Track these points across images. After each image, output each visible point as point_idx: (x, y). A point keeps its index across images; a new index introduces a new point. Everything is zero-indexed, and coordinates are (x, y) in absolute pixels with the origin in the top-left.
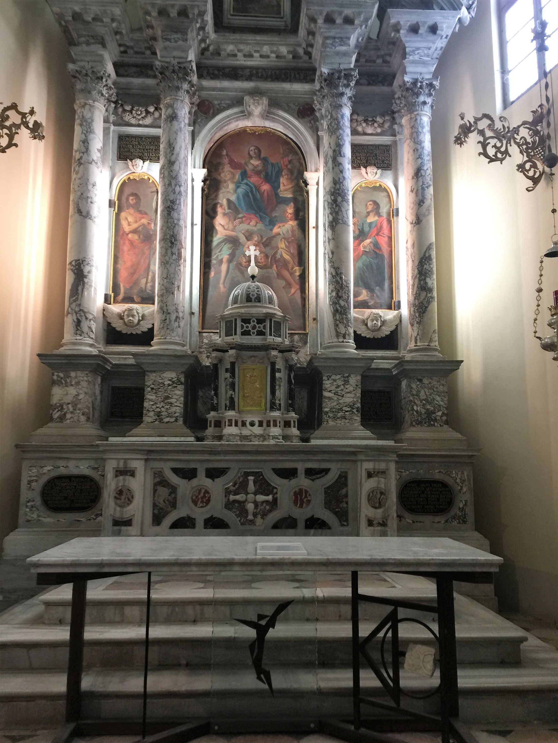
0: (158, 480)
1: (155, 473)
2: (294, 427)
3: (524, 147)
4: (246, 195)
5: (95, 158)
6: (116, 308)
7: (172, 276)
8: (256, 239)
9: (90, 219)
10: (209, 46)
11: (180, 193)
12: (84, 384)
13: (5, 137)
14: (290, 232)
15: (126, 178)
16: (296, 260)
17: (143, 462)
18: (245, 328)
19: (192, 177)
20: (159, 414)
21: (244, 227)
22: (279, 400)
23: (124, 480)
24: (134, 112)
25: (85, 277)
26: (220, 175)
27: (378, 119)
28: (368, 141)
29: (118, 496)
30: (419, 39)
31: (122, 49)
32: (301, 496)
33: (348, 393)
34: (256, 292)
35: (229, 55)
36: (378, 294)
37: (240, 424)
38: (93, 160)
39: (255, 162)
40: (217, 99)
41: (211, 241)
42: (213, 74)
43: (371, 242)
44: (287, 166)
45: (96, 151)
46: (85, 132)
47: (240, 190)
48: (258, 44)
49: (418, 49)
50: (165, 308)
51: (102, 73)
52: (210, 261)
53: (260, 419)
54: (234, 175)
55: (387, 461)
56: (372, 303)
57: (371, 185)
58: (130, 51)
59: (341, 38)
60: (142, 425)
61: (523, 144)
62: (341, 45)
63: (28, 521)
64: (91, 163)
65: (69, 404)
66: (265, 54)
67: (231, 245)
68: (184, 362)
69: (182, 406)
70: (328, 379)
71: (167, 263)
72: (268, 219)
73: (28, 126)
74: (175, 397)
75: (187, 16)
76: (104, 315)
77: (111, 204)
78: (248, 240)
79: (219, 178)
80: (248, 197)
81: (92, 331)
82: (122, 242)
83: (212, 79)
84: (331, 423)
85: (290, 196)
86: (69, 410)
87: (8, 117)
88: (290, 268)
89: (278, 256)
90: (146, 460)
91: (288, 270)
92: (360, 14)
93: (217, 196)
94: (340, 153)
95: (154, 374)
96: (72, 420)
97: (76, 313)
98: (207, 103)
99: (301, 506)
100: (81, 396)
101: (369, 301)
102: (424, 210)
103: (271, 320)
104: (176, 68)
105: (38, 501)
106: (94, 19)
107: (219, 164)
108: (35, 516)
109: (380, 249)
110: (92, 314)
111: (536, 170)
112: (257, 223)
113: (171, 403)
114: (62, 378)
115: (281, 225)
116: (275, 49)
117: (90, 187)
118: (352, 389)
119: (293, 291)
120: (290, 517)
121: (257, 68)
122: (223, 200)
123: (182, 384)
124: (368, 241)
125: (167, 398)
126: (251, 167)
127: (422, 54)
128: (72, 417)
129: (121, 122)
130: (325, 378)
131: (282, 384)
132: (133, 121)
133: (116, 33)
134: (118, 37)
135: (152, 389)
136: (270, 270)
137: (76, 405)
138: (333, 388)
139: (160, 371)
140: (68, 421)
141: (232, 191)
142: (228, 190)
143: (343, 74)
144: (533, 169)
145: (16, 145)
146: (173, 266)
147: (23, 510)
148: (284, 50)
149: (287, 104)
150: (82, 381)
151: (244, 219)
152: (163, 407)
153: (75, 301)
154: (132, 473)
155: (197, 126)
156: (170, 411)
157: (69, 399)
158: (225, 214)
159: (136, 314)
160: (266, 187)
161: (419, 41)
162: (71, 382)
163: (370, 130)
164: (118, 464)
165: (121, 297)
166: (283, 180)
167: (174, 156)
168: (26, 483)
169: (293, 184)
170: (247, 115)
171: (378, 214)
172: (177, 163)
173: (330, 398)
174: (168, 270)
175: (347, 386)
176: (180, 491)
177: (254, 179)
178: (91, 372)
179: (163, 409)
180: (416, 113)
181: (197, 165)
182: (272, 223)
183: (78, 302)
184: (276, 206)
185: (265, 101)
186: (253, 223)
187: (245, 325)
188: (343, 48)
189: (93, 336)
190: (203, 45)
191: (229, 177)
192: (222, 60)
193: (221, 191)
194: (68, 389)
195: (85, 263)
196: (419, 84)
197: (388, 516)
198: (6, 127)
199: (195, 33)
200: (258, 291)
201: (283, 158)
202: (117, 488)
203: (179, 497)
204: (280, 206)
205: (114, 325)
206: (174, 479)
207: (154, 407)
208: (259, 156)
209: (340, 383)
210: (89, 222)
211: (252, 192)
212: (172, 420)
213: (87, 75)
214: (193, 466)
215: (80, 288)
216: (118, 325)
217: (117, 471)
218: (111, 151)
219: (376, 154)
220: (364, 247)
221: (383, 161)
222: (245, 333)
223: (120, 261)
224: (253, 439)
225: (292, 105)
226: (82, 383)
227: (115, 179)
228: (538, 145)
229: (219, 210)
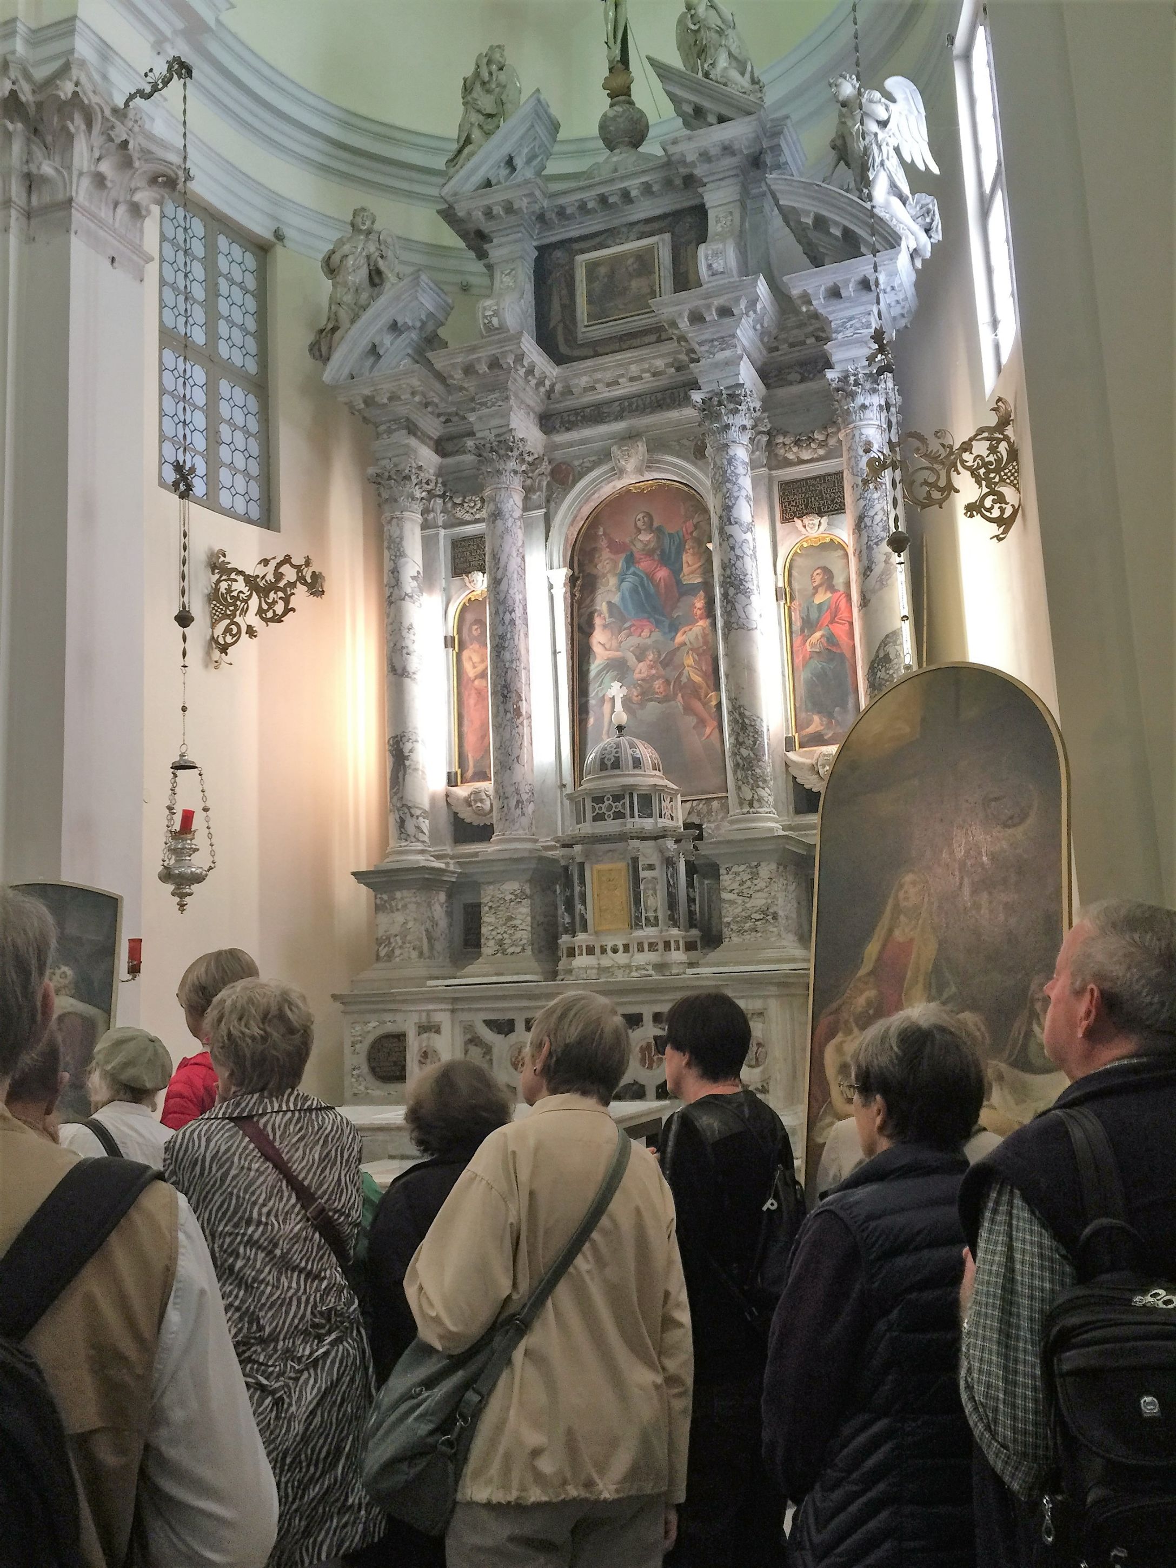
0: (469, 1036)
1: (465, 1028)
2: (678, 949)
3: (982, 471)
4: (635, 590)
5: (409, 591)
6: (462, 791)
7: (508, 743)
8: (651, 657)
9: (407, 677)
10: (552, 386)
11: (512, 622)
12: (412, 907)
13: (280, 601)
14: (700, 638)
15: (466, 600)
16: (711, 683)
17: (448, 1014)
18: (597, 811)
19: (549, 582)
20: (500, 943)
21: (634, 640)
22: (655, 911)
23: (429, 1038)
24: (466, 505)
25: (407, 758)
26: (596, 566)
27: (819, 436)
28: (807, 471)
29: (423, 1060)
30: (848, 305)
31: (443, 419)
32: (650, 1053)
33: (758, 891)
34: (614, 754)
35: (585, 390)
36: (839, 718)
37: (598, 950)
38: (407, 594)
39: (645, 537)
40: (577, 457)
41: (588, 671)
42: (569, 422)
43: (822, 636)
44: (692, 533)
45: (411, 580)
46: (393, 558)
47: (626, 585)
48: (620, 365)
49: (851, 319)
50: (501, 791)
51: (407, 471)
52: (587, 702)
53: (625, 942)
54: (615, 563)
55: (766, 997)
56: (830, 735)
57: (815, 542)
58: (455, 419)
59: (723, 338)
60: (480, 960)
61: (979, 468)
62: (723, 349)
63: (355, 1094)
64: (404, 599)
65: (396, 936)
66: (635, 374)
67: (615, 673)
68: (523, 866)
69: (529, 928)
70: (727, 873)
71: (500, 725)
72: (667, 623)
73: (306, 581)
74: (519, 916)
75: (500, 367)
76: (447, 802)
77: (449, 642)
78: (640, 661)
79: (594, 572)
80: (638, 593)
81: (422, 832)
82: (467, 693)
83: (568, 430)
84: (736, 939)
85: (699, 580)
86: (397, 943)
87: (282, 574)
88: (702, 697)
89: (684, 679)
90: (453, 1011)
91: (700, 699)
92: (737, 300)
93: (593, 600)
94: (729, 520)
95: (491, 887)
96: (402, 957)
97: (398, 810)
98: (564, 467)
99: (650, 1067)
100: (410, 925)
101: (823, 732)
102: (874, 582)
103: (631, 795)
104: (495, 444)
105: (365, 1069)
106: (390, 399)
107: (594, 550)
108: (362, 1088)
109: (837, 645)
110: (420, 808)
111: (1004, 506)
112: (651, 632)
113: (515, 927)
114: (386, 901)
115: (687, 628)
116: (647, 366)
117: (404, 633)
118: (763, 884)
119: (708, 731)
120: (636, 1083)
121: (628, 398)
122: (601, 606)
123: (527, 897)
124: (818, 635)
125: (510, 918)
126: (639, 546)
127: (858, 325)
128: (401, 954)
129: (454, 521)
130: (722, 871)
131: (658, 887)
132: (468, 517)
133: (426, 405)
134: (429, 409)
135: (491, 908)
136: (673, 703)
137: (406, 936)
138: (735, 885)
139: (499, 882)
140: (397, 959)
141: (614, 589)
142: (608, 588)
143: (724, 396)
144: (997, 506)
145: (293, 610)
146: (508, 728)
147: (349, 1081)
148: (660, 363)
149: (678, 441)
150: (410, 903)
151: (632, 629)
152: (505, 932)
153: (396, 794)
154: (438, 1031)
155: (553, 504)
156: (514, 938)
157: (396, 929)
158: (605, 626)
159: (485, 797)
160: (662, 573)
161: (847, 308)
162: (396, 905)
163: (806, 455)
164: (420, 1019)
165: (470, 773)
166: (687, 558)
167: (500, 571)
168: (350, 1044)
169: (703, 561)
170: (619, 472)
171: (831, 588)
172: (505, 581)
173: (732, 902)
174: (502, 737)
175: (755, 882)
176: (495, 1051)
177: (645, 565)
178: (419, 889)
179: (505, 935)
180: (851, 426)
181: (555, 564)
182: (674, 628)
183: (399, 795)
184: (678, 601)
185: (641, 447)
186: (646, 633)
187: (597, 807)
188: (727, 353)
189: (426, 839)
190: (542, 390)
191: (608, 567)
192: (577, 398)
193: (599, 591)
194: (394, 915)
195: (404, 739)
196: (852, 378)
197: (769, 1078)
198: (280, 589)
199: (521, 382)
200: (617, 752)
201: (684, 522)
202: (420, 1049)
203: (495, 1058)
204: (685, 598)
205: (461, 816)
206: (488, 1035)
207: (494, 933)
208: (650, 527)
209: (746, 877)
210: (407, 681)
211: (642, 585)
212: (518, 949)
213: (390, 478)
214: (509, 1016)
215: (400, 775)
216: (467, 815)
217: (419, 1027)
218: (443, 566)
219: (821, 492)
220: (812, 645)
221: (832, 501)
222: (599, 818)
223: (466, 722)
224: (617, 972)
225: (685, 442)
226: (410, 906)
227: (450, 605)
228: (1007, 463)
229: (598, 621)
